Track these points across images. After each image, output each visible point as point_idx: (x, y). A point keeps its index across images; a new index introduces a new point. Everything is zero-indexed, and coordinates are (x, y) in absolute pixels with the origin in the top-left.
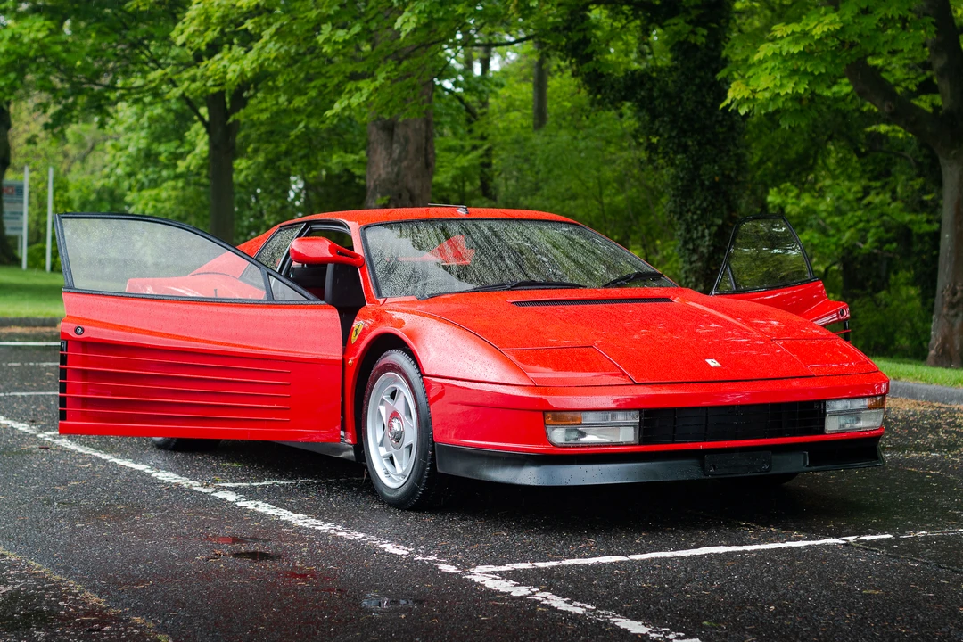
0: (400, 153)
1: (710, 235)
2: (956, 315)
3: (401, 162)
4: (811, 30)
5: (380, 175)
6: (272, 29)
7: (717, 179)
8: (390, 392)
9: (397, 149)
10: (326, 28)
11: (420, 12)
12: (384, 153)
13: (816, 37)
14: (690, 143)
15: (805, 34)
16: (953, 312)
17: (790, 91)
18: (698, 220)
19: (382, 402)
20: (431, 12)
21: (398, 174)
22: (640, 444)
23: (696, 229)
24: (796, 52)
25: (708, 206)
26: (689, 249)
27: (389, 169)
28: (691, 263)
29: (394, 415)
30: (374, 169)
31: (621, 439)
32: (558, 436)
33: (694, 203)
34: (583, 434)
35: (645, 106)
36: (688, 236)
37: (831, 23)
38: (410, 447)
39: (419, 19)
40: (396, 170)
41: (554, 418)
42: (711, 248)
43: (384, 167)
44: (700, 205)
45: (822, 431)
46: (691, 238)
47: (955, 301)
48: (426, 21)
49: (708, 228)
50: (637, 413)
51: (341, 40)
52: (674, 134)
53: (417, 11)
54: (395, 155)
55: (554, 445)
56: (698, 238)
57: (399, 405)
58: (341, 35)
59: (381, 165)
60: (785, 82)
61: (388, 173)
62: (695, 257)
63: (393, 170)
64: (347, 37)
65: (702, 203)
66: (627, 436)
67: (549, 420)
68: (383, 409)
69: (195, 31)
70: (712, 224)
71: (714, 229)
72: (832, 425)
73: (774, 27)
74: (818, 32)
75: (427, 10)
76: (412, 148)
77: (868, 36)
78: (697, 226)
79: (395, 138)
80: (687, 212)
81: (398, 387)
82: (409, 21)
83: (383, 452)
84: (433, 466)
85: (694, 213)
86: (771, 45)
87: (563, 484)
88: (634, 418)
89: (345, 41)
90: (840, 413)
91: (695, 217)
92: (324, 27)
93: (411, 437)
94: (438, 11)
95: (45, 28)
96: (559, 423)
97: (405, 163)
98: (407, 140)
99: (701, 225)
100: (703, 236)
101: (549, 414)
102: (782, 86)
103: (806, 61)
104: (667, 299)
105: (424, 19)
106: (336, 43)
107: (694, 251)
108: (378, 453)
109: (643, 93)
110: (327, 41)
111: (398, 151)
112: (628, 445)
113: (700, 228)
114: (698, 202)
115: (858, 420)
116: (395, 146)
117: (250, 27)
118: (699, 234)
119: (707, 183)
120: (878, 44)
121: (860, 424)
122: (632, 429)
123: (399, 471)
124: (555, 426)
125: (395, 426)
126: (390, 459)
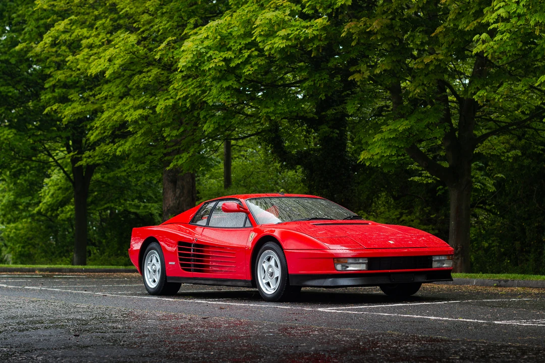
0: (180, 193)
2: (458, 259)
3: (181, 198)
4: (398, 128)
5: (170, 205)
6: (142, 131)
8: (268, 258)
9: (178, 192)
10: (168, 130)
11: (214, 123)
12: (172, 194)
13: (400, 131)
14: (330, 184)
15: (395, 130)
16: (456, 258)
17: (388, 154)
19: (264, 262)
20: (219, 123)
21: (179, 204)
22: (368, 270)
24: (391, 138)
27: (175, 202)
29: (270, 266)
30: (167, 202)
31: (361, 269)
32: (339, 267)
34: (348, 267)
35: (307, 167)
37: (406, 125)
38: (277, 278)
39: (215, 126)
40: (178, 202)
41: (337, 261)
43: (172, 201)
45: (431, 267)
47: (457, 252)
48: (218, 126)
51: (175, 135)
52: (322, 179)
54: (177, 195)
55: (338, 271)
57: (272, 263)
58: (175, 133)
59: (170, 200)
60: (386, 150)
61: (174, 203)
63: (176, 202)
64: (178, 134)
66: (363, 267)
68: (264, 265)
69: (99, 133)
72: (435, 265)
73: (382, 127)
74: (401, 129)
76: (185, 191)
77: (421, 131)
79: (177, 186)
82: (209, 127)
83: (264, 281)
84: (288, 283)
86: (380, 134)
88: (366, 261)
89: (176, 135)
90: (437, 261)
93: (278, 274)
94: (222, 122)
95: (12, 133)
96: (339, 262)
97: (182, 198)
98: (183, 187)
101: (335, 259)
102: (385, 152)
103: (395, 142)
104: (367, 224)
106: (172, 136)
109: (306, 161)
110: (168, 136)
111: (179, 192)
112: (363, 270)
115: (444, 264)
116: (177, 190)
117: (131, 130)
121: (445, 265)
122: (365, 265)
123: (272, 287)
124: (338, 264)
125: (270, 270)
126: (268, 284)
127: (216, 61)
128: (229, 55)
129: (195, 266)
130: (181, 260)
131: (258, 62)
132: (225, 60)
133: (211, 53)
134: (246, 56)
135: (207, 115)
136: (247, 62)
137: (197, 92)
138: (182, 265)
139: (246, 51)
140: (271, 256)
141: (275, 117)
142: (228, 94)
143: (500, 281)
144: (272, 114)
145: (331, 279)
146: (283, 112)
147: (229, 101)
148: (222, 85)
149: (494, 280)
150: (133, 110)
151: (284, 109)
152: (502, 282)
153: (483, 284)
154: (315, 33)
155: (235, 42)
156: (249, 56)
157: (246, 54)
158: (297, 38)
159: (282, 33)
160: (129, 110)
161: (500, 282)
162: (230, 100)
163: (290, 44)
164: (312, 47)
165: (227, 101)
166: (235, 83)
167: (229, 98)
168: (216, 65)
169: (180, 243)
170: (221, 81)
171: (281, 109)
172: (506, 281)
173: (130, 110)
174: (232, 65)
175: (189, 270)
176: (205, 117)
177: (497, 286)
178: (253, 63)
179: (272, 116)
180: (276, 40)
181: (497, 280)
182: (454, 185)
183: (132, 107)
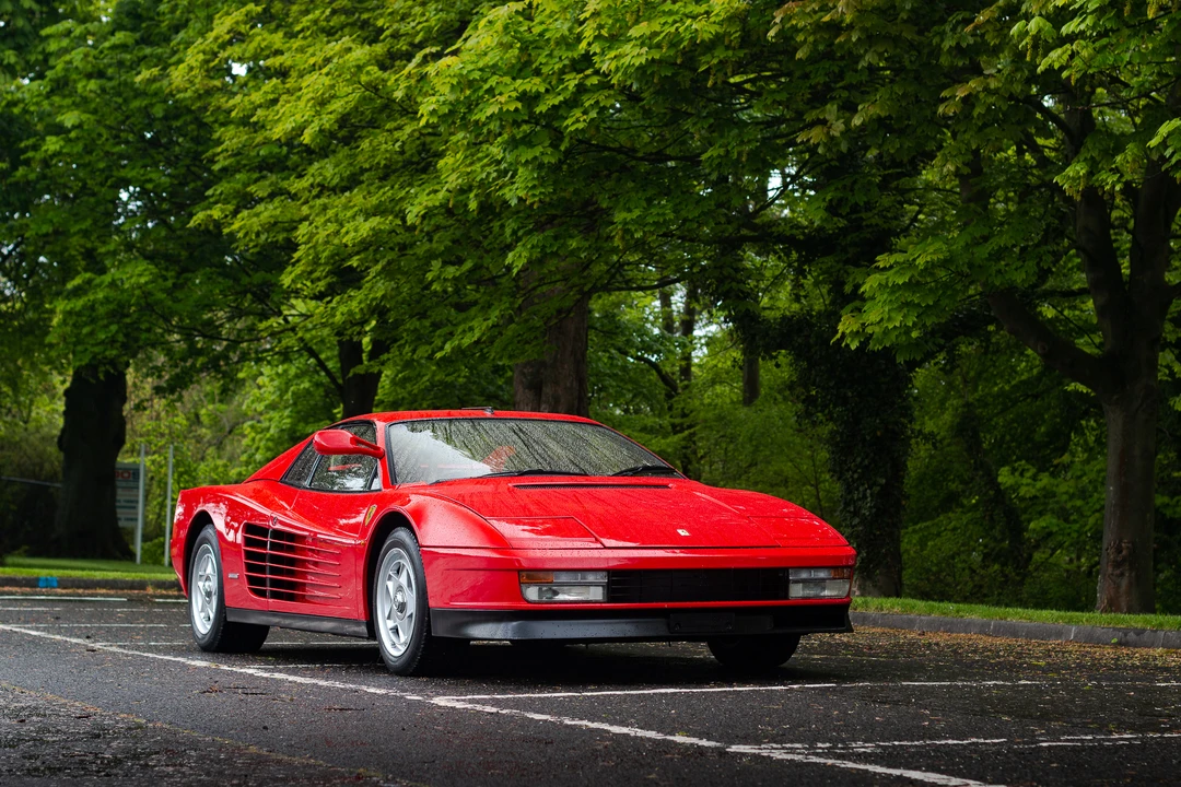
1: (871, 495)
2: (1122, 574)
4: (914, 260)
6: (379, 267)
7: (879, 433)
8: (396, 568)
10: (436, 264)
11: (533, 247)
13: (921, 267)
14: (850, 394)
15: (911, 264)
16: (1118, 572)
17: (898, 324)
18: (858, 479)
19: (390, 578)
20: (544, 247)
22: (608, 602)
23: (857, 489)
24: (900, 283)
25: (870, 464)
26: (849, 512)
28: (853, 527)
29: (400, 588)
31: (591, 597)
32: (532, 593)
33: (854, 461)
34: (556, 593)
35: (800, 354)
36: (849, 497)
37: (935, 252)
38: (411, 616)
39: (531, 255)
41: (528, 577)
42: (874, 510)
44: (861, 463)
45: (786, 595)
46: (852, 499)
47: (1119, 559)
48: (539, 255)
49: (870, 488)
50: (605, 573)
51: (450, 277)
52: (832, 384)
53: (529, 246)
55: (528, 602)
56: (859, 499)
57: (403, 580)
58: (451, 271)
60: (893, 315)
62: (856, 521)
64: (458, 274)
65: (863, 460)
66: (596, 594)
67: (524, 579)
68: (390, 584)
69: (303, 272)
70: (875, 484)
71: (876, 489)
72: (797, 591)
73: (878, 258)
74: (921, 262)
75: (540, 244)
77: (980, 266)
78: (858, 487)
79: (544, 398)
80: (848, 471)
81: (402, 561)
82: (520, 256)
83: (391, 624)
84: (429, 631)
85: (855, 472)
86: (877, 276)
87: (537, 637)
88: (602, 578)
89: (455, 279)
90: (804, 581)
91: (856, 476)
92: (434, 263)
93: (412, 608)
94: (551, 245)
95: (147, 273)
96: (531, 581)
98: (556, 400)
99: (863, 485)
100: (865, 497)
101: (524, 574)
102: (890, 319)
103: (914, 293)
105: (536, 254)
106: (445, 280)
107: (856, 513)
108: (385, 624)
109: (800, 340)
110: (437, 278)
112: (596, 602)
113: (861, 489)
114: (859, 460)
115: (824, 589)
117: (355, 265)
118: (861, 496)
119: (868, 438)
120: (990, 275)
121: (827, 593)
122: (601, 588)
123: (402, 639)
124: (530, 584)
125: (400, 597)
126: (396, 630)
127: (503, 99)
128: (534, 85)
129: (274, 583)
130: (250, 568)
131: (597, 102)
132: (524, 97)
133: (493, 81)
134: (572, 88)
135: (519, 229)
136: (572, 103)
137: (489, 173)
138: (251, 580)
139: (573, 75)
141: (644, 232)
143: (1126, 632)
144: (636, 226)
145: (514, 623)
146: (661, 220)
147: (534, 195)
148: (517, 157)
149: (1114, 629)
150: (362, 219)
152: (1132, 633)
153: (1091, 639)
154: (717, 29)
155: (550, 56)
156: (579, 88)
157: (572, 81)
158: (674, 41)
159: (640, 31)
160: (354, 217)
161: (1126, 635)
162: (537, 192)
163: (657, 57)
164: (708, 63)
166: (550, 151)
167: (534, 187)
168: (501, 109)
169: (249, 529)
170: (516, 147)
171: (658, 214)
172: (1140, 632)
173: (357, 217)
174: (541, 108)
175: (263, 594)
176: (514, 232)
177: (1120, 644)
178: (587, 104)
179: (636, 230)
180: (627, 48)
181: (1119, 630)
182: (1115, 397)
183: (361, 211)
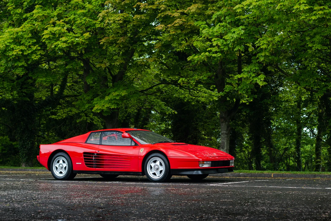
8: (154, 161)
13: (122, 96)
22: (211, 167)
29: (156, 165)
34: (203, 165)
36: (24, 144)
42: (31, 147)
44: (27, 135)
50: (211, 162)
55: (200, 167)
56: (26, 144)
57: (158, 163)
62: (26, 149)
66: (209, 166)
67: (199, 163)
68: (152, 165)
70: (31, 141)
72: (230, 165)
78: (27, 141)
80: (23, 137)
93: (162, 169)
108: (150, 173)
123: (157, 175)
125: (157, 167)
126: (154, 174)
128: (23, 48)
129: (97, 165)
130: (86, 162)
131: (40, 53)
133: (12, 46)
134: (34, 49)
136: (34, 52)
138: (86, 164)
139: (33, 46)
140: (157, 160)
142: (21, 70)
145: (196, 171)
147: (21, 74)
148: (18, 64)
151: (50, 80)
154: (83, 41)
155: (26, 41)
156: (36, 50)
159: (64, 39)
162: (22, 73)
163: (68, 46)
164: (79, 48)
165: (20, 73)
166: (25, 63)
167: (21, 72)
169: (85, 153)
170: (16, 62)
171: (49, 79)
174: (25, 54)
175: (92, 167)
178: (38, 53)
